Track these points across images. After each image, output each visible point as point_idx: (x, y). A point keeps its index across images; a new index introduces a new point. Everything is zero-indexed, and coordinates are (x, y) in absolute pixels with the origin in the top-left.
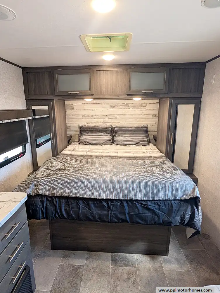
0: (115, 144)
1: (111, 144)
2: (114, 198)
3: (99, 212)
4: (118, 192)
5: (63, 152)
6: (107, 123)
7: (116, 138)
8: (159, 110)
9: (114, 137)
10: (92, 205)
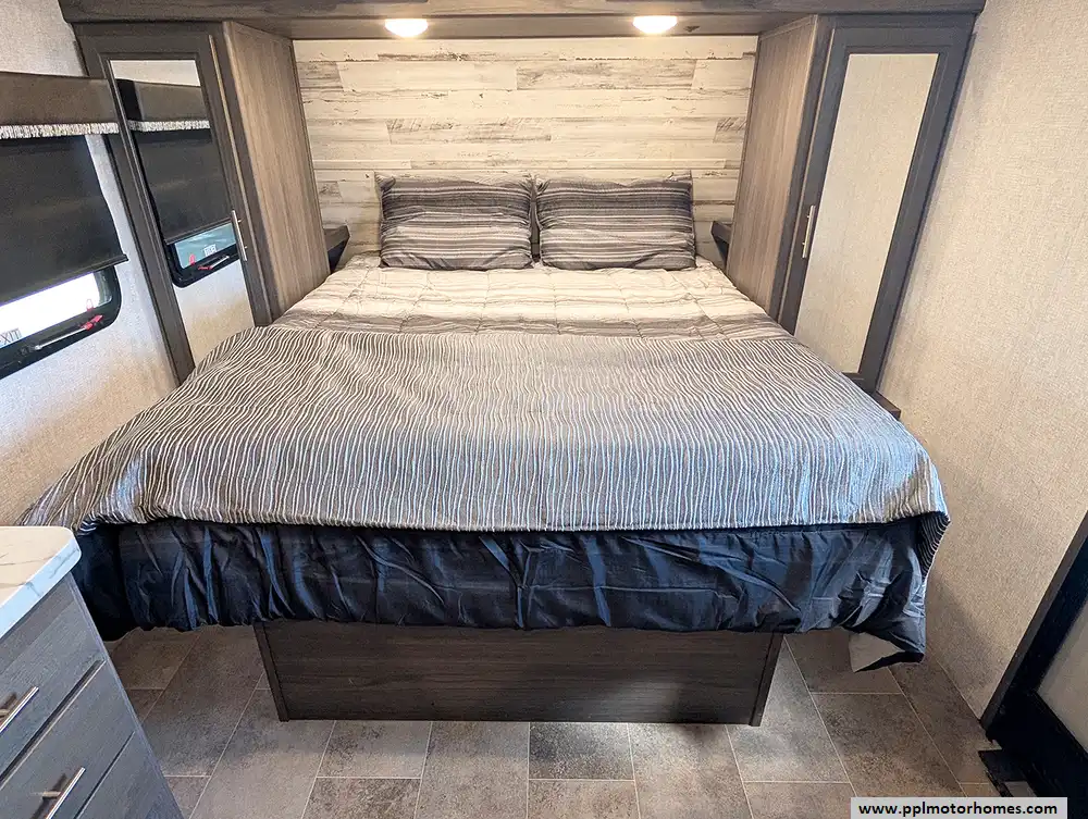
0: (545, 264)
1: (528, 266)
2: (538, 527)
3: (470, 586)
4: (557, 495)
5: (305, 304)
6: (506, 166)
7: (551, 237)
8: (752, 95)
9: (539, 231)
10: (436, 560)
